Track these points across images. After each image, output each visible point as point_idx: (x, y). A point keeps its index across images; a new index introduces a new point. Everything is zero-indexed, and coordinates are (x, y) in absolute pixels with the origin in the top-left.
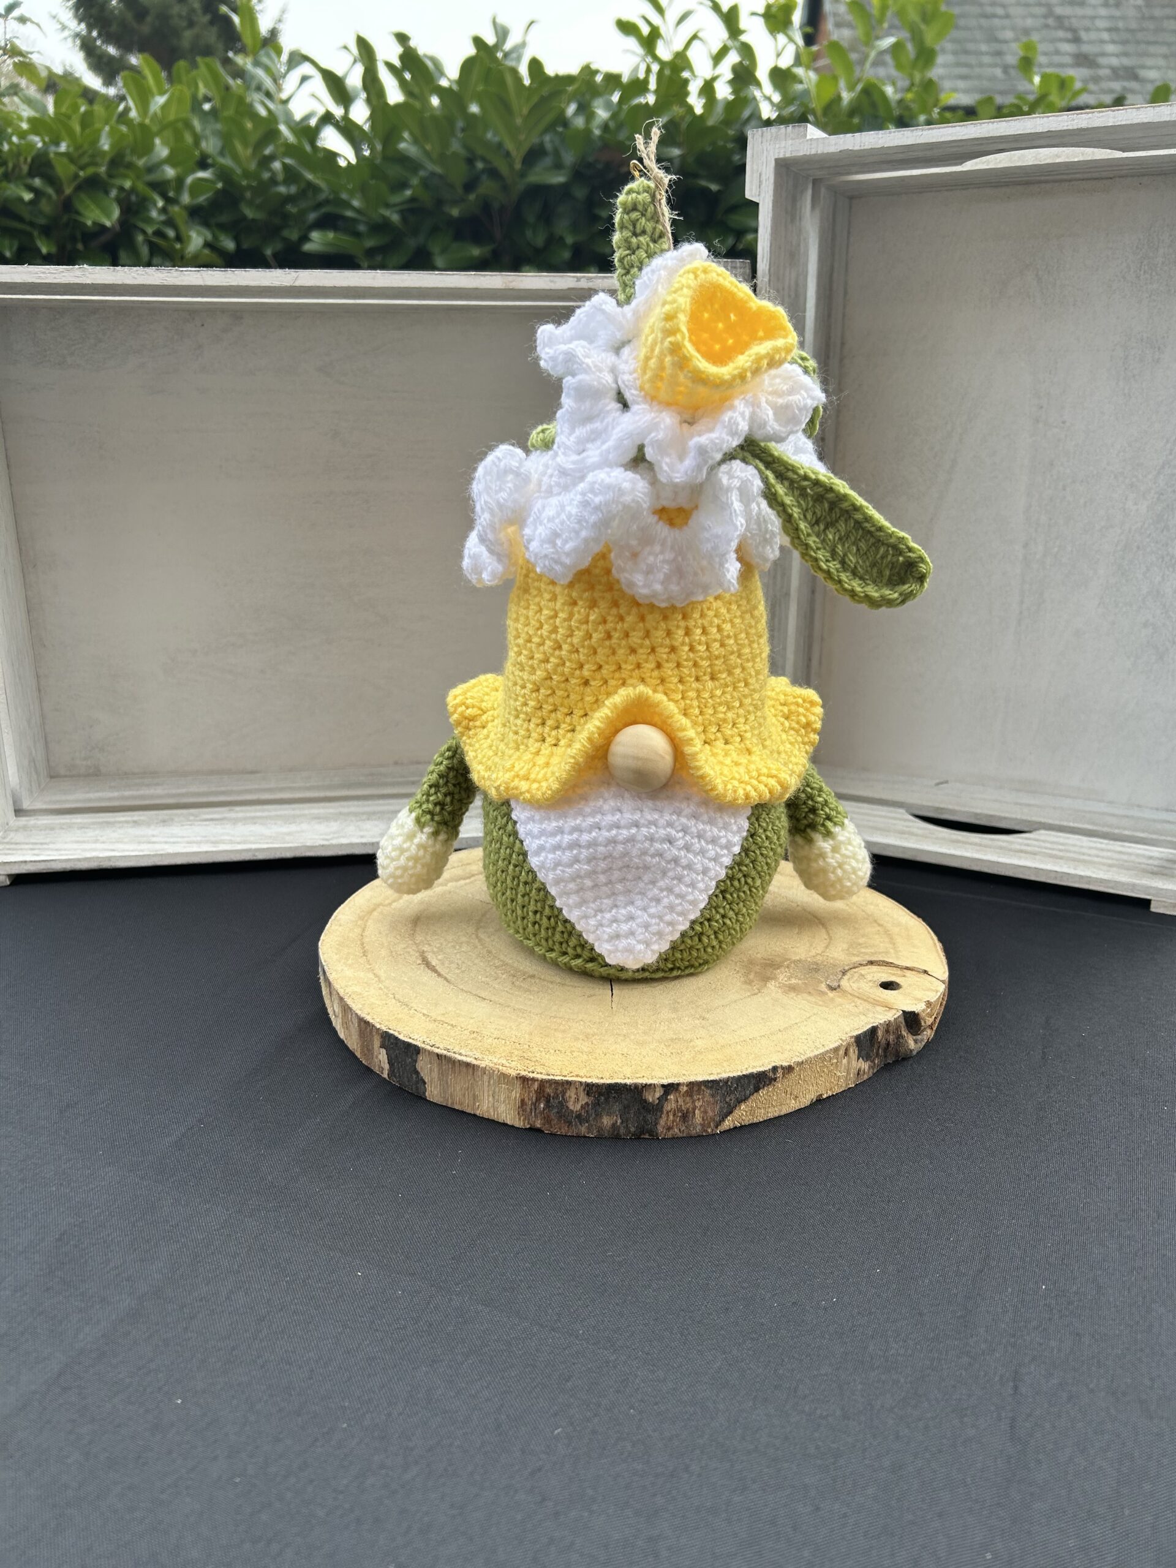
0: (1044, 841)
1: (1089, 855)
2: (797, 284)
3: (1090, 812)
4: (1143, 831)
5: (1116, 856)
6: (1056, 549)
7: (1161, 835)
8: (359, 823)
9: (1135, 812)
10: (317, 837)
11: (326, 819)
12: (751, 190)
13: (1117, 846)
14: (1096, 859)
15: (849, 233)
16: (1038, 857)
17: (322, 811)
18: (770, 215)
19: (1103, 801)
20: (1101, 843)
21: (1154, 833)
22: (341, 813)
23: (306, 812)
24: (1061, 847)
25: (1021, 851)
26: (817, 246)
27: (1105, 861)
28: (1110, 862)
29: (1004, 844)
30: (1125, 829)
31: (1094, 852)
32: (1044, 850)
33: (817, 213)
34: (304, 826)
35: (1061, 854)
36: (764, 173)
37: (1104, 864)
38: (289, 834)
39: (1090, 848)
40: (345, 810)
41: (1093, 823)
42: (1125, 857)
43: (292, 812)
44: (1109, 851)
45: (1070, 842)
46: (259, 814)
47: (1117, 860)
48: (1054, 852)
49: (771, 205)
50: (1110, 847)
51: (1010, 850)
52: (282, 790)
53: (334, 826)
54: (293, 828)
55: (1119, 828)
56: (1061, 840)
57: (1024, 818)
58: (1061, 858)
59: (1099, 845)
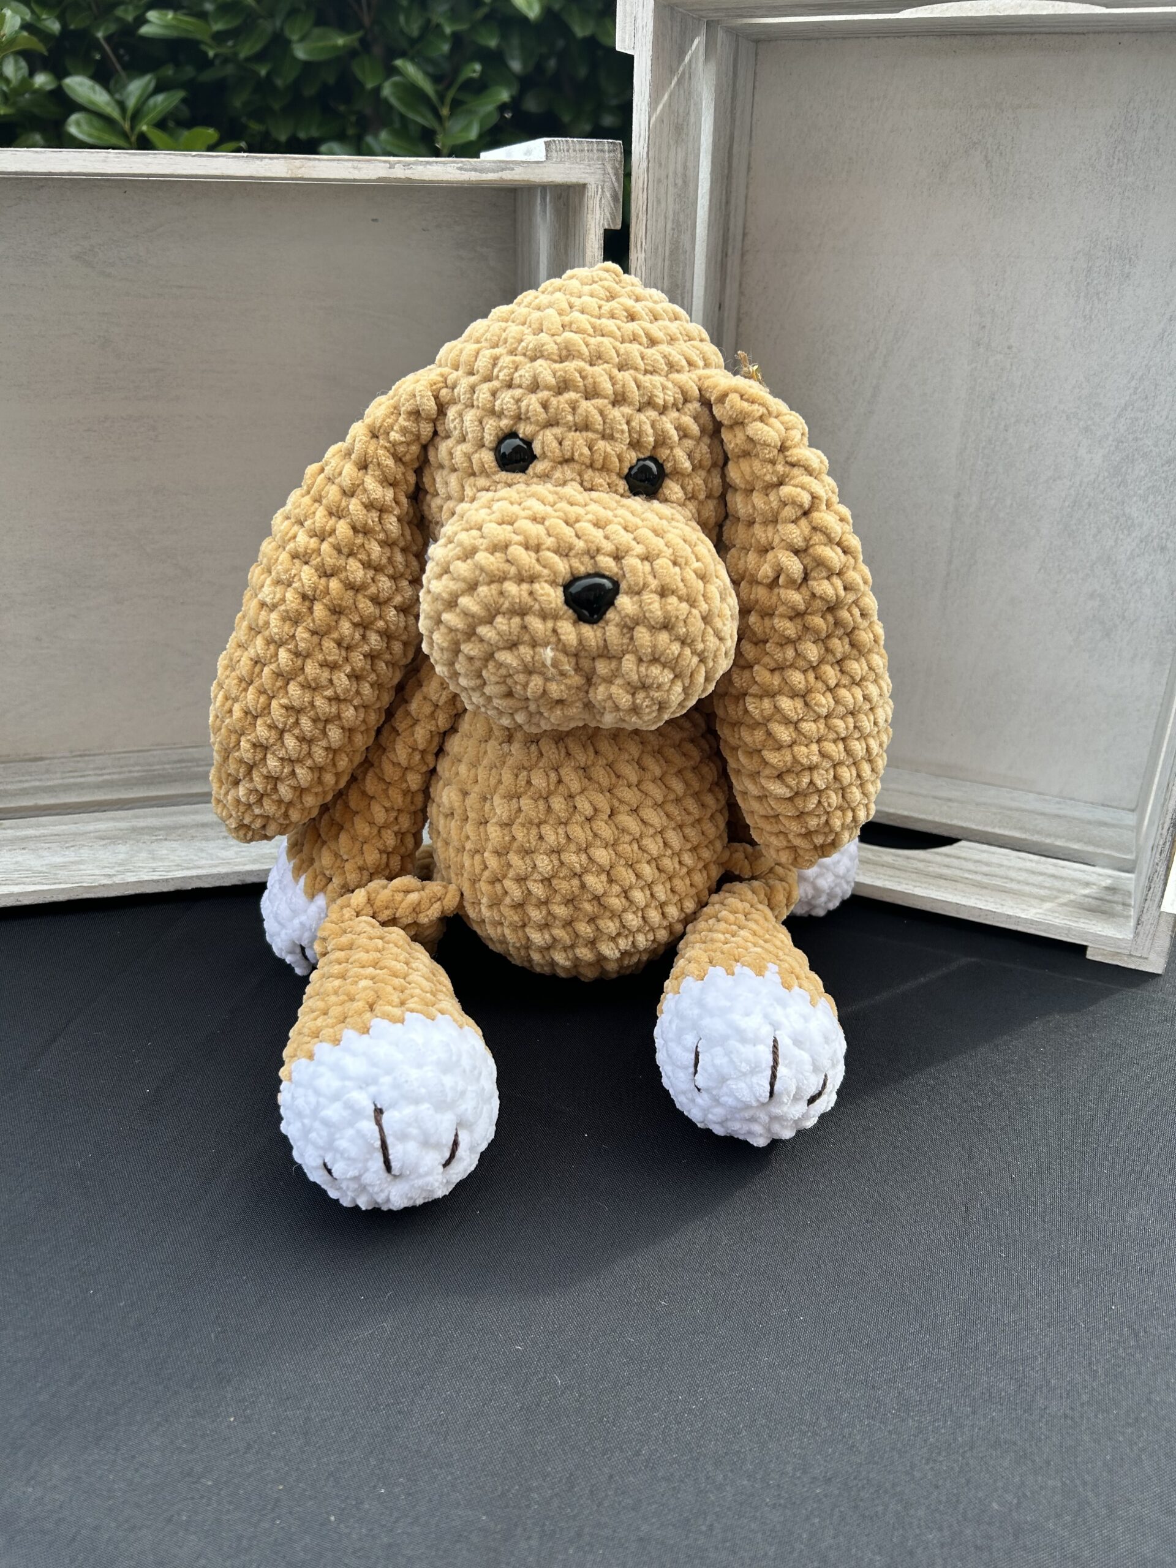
0: (965, 859)
1: (1019, 882)
2: (685, 167)
3: (1018, 810)
4: (1079, 841)
5: (1049, 882)
6: (993, 502)
7: (1098, 846)
8: (155, 846)
9: (1068, 811)
10: (97, 872)
11: (110, 839)
12: (623, 41)
13: (1049, 865)
14: (1027, 889)
15: (754, 87)
16: (960, 886)
17: (110, 825)
18: (649, 77)
19: (1031, 792)
20: (1031, 861)
21: (1089, 842)
22: (134, 830)
23: (91, 827)
24: (985, 869)
25: (941, 877)
26: (712, 110)
27: (1035, 890)
28: (1042, 892)
29: (921, 865)
30: (1057, 837)
31: (1023, 876)
32: (966, 875)
33: (712, 67)
34: (85, 853)
35: (985, 880)
36: (639, 15)
37: (1036, 897)
38: (63, 866)
39: (1020, 869)
40: (141, 823)
41: (1022, 829)
42: (1058, 884)
43: (73, 828)
44: (1041, 874)
45: (994, 859)
46: (30, 832)
47: (1049, 888)
48: (979, 878)
49: (649, 63)
50: (1041, 868)
51: (927, 875)
52: (67, 788)
53: (122, 850)
54: (70, 856)
55: (1049, 835)
56: (984, 857)
57: (944, 821)
58: (985, 887)
59: (1028, 865)
